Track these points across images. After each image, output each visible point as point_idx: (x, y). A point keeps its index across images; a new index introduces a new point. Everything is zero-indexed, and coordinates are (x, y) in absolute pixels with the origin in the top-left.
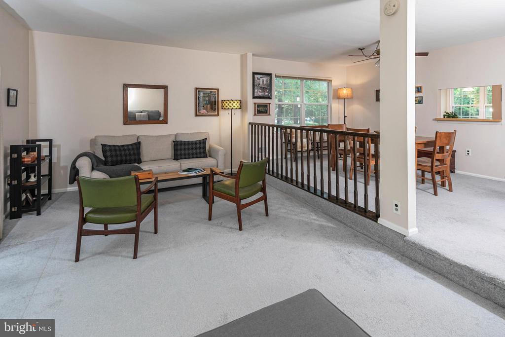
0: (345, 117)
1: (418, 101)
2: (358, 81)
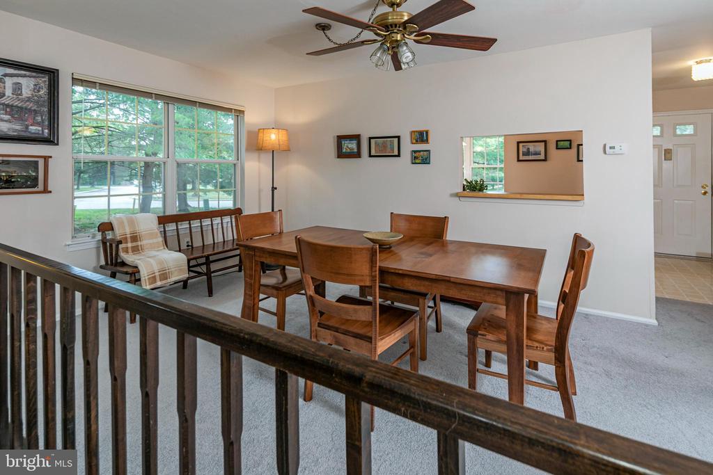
0: (274, 189)
1: (421, 159)
2: (300, 116)
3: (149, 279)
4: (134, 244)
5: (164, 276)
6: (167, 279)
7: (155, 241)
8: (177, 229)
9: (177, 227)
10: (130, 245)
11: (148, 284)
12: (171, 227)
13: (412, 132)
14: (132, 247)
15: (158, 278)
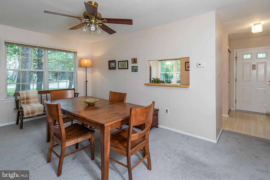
0: (86, 81)
1: (135, 70)
2: (98, 54)
3: (26, 113)
4: (27, 101)
5: (33, 113)
6: (34, 114)
7: (35, 100)
8: (47, 96)
9: (47, 95)
10: (25, 101)
11: (26, 115)
12: (44, 95)
13: (132, 59)
14: (26, 102)
15: (30, 113)
